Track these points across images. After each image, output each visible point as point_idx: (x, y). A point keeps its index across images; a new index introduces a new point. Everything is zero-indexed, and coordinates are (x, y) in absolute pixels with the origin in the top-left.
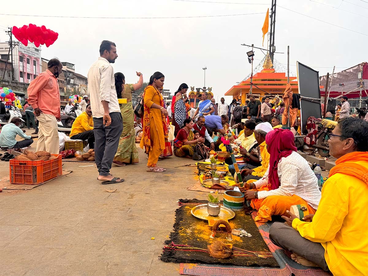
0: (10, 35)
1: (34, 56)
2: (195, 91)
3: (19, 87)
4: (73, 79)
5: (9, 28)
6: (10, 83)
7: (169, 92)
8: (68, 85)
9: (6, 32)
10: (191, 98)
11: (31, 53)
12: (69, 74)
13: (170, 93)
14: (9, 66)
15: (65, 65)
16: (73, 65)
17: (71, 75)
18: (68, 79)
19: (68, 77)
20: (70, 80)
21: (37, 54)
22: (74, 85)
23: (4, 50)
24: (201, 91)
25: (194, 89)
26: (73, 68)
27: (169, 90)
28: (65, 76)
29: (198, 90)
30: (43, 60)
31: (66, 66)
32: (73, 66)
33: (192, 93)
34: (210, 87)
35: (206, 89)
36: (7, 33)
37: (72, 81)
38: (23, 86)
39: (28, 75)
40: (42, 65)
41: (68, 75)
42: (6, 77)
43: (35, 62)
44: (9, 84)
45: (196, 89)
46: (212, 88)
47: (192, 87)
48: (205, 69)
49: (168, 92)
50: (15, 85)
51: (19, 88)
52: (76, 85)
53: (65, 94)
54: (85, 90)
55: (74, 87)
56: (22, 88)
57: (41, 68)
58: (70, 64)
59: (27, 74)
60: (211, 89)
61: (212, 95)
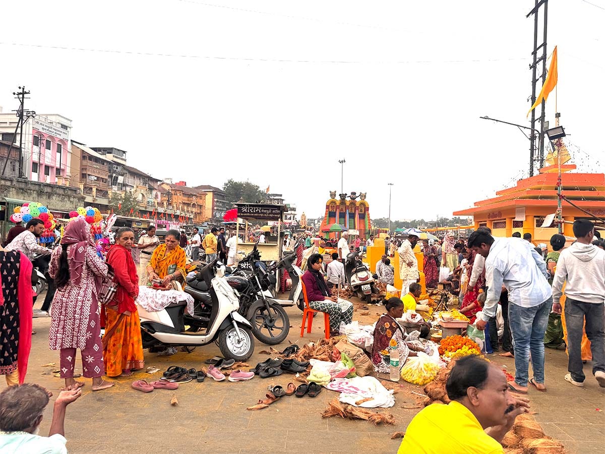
0: (21, 99)
1: (58, 136)
2: (338, 198)
3: (30, 190)
4: (122, 175)
5: (20, 88)
6: (14, 183)
7: (282, 198)
8: (113, 186)
9: (14, 94)
10: (331, 210)
11: (55, 131)
12: (117, 168)
13: (283, 200)
14: (14, 154)
15: (111, 153)
16: (124, 152)
17: (119, 169)
18: (114, 175)
19: (115, 172)
20: (117, 178)
21: (64, 133)
22: (124, 185)
23: (8, 125)
24: (348, 199)
25: (335, 195)
26: (123, 157)
27: (281, 195)
28: (110, 171)
29: (343, 196)
30: (74, 144)
31: (112, 155)
32: (124, 154)
33: (333, 202)
35: (357, 195)
36: (16, 96)
37: (121, 179)
38: (37, 188)
39: (47, 168)
40: (71, 151)
41: (115, 169)
42: (7, 171)
43: (59, 147)
44: (11, 184)
45: (340, 195)
46: (366, 193)
47: (333, 191)
48: (342, 162)
49: (279, 197)
50: (23, 186)
51: (29, 191)
52: (128, 185)
53: (110, 202)
54: (145, 195)
55: (124, 188)
56: (35, 192)
57: (69, 156)
58: (119, 150)
59: (45, 166)
60: (365, 197)
61: (367, 206)
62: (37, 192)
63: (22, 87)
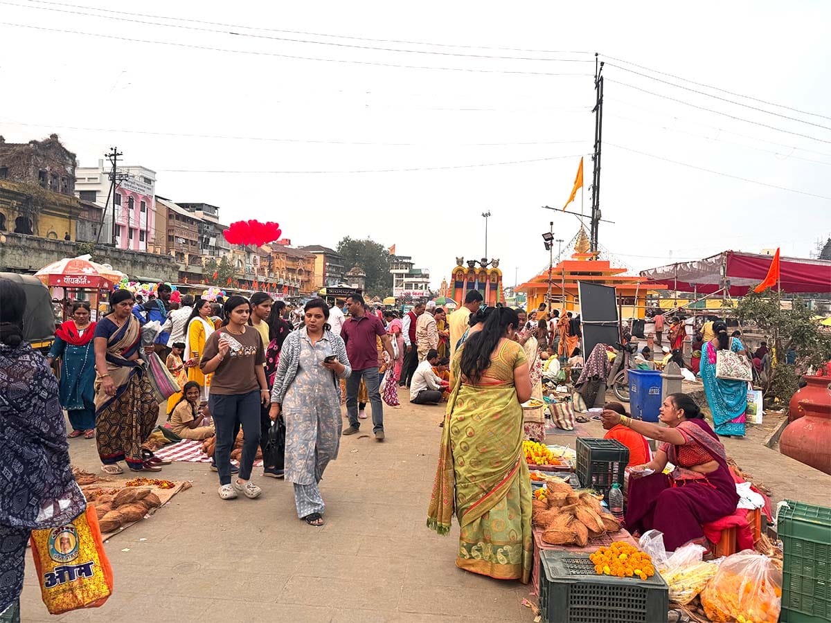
0: (114, 162)
1: (142, 193)
2: (466, 266)
3: (125, 260)
4: (214, 237)
5: (112, 149)
6: (109, 253)
7: (411, 261)
8: (204, 250)
9: (106, 155)
10: (457, 280)
11: (138, 187)
12: (208, 228)
13: (412, 264)
14: (95, 215)
15: (200, 210)
16: (216, 208)
17: (211, 228)
18: (205, 236)
19: (205, 232)
20: (209, 239)
21: (149, 189)
22: (217, 248)
23: (86, 181)
24: (477, 266)
25: (462, 262)
26: (216, 214)
27: (410, 258)
28: (200, 232)
29: (472, 263)
30: (159, 200)
31: (202, 212)
32: (216, 211)
33: (460, 270)
34: (496, 259)
35: (488, 262)
36: (108, 158)
37: (212, 241)
38: (130, 257)
39: (131, 229)
40: (155, 209)
41: (206, 229)
43: (143, 203)
44: (106, 254)
45: (468, 262)
46: (499, 260)
47: (460, 257)
48: (486, 215)
49: (408, 261)
50: (116, 255)
51: (123, 261)
52: (221, 248)
53: (203, 270)
54: (243, 260)
55: (216, 253)
56: (129, 262)
57: (153, 214)
58: (209, 206)
59: (141, 231)
60: (498, 263)
61: (500, 275)
62: (131, 261)
63: (114, 148)
